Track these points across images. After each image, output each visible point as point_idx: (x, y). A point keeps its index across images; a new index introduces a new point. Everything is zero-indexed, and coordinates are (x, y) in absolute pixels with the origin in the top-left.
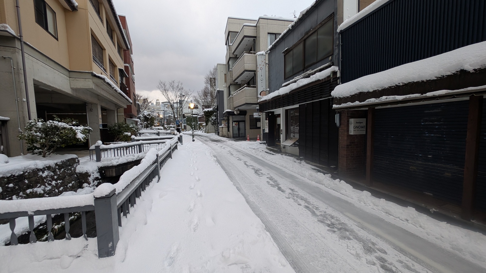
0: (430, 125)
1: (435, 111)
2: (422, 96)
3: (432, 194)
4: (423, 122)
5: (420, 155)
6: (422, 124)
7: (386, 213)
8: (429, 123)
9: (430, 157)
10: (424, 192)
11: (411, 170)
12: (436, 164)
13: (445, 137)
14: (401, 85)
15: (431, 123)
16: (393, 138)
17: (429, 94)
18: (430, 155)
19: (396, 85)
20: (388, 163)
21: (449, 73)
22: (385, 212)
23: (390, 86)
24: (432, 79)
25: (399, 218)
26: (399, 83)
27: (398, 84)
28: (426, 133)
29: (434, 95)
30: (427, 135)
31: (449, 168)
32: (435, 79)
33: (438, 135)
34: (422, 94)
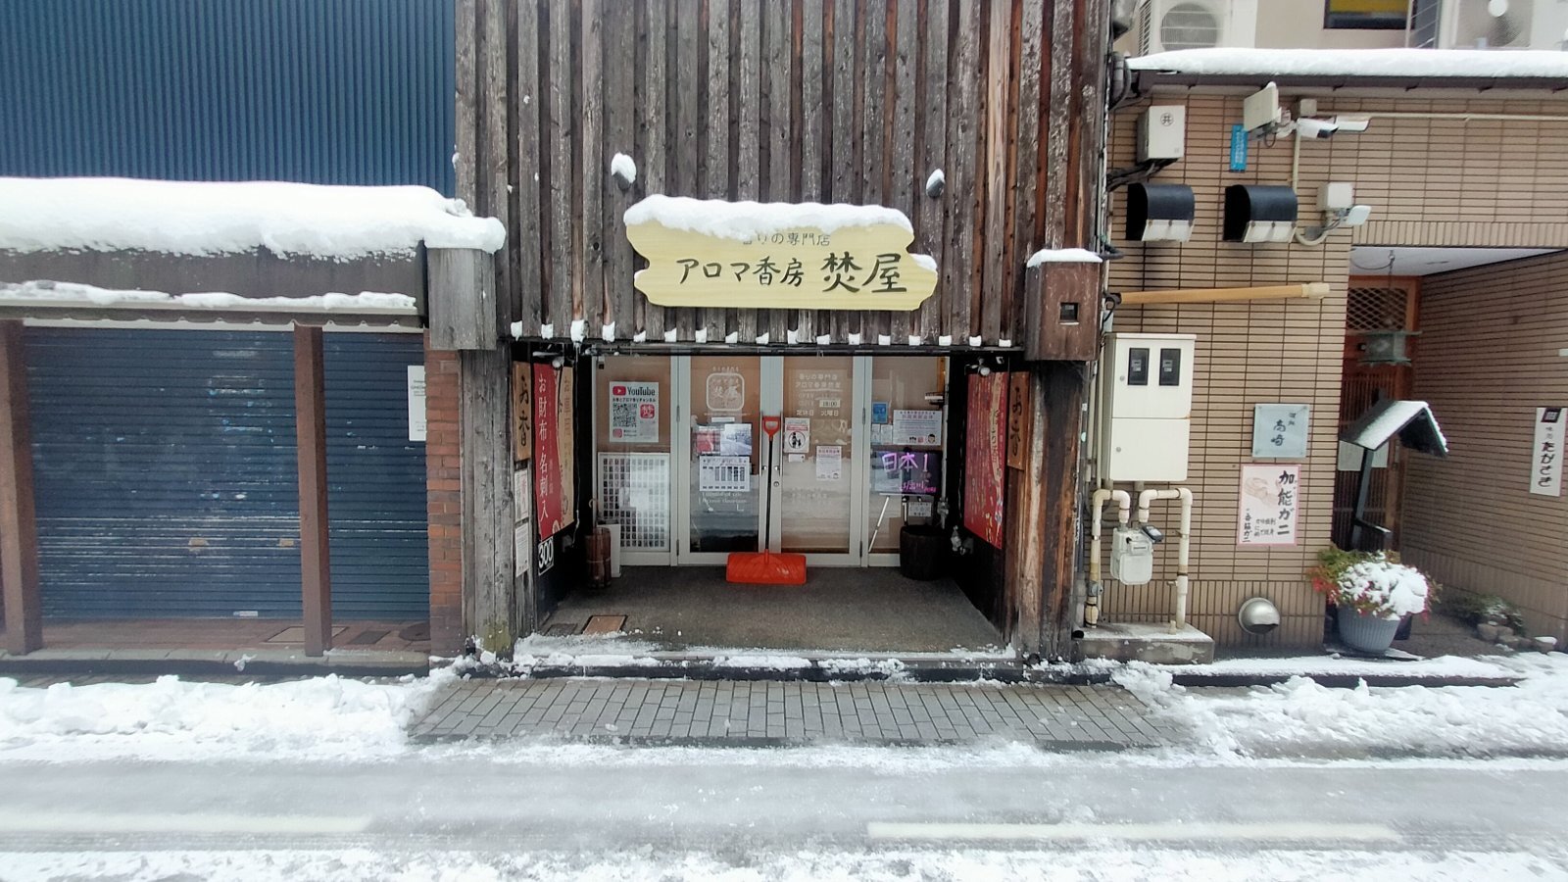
0: (233, 396)
1: (242, 354)
2: (171, 301)
3: (255, 614)
4: (213, 389)
5: (216, 496)
6: (212, 393)
7: (68, 732)
8: (229, 391)
9: (241, 500)
10: (235, 613)
11: (191, 549)
12: (256, 519)
13: (271, 436)
14: (103, 250)
15: (234, 391)
16: (120, 442)
17: (191, 300)
18: (241, 492)
19: (87, 247)
20: (114, 541)
21: (234, 248)
22: (62, 730)
23: (64, 244)
24: (194, 254)
25: (113, 730)
26: (96, 243)
27: (92, 246)
28: (225, 421)
29: (202, 306)
30: (228, 429)
31: (288, 524)
32: (203, 254)
33: (254, 429)
34: (172, 295)
